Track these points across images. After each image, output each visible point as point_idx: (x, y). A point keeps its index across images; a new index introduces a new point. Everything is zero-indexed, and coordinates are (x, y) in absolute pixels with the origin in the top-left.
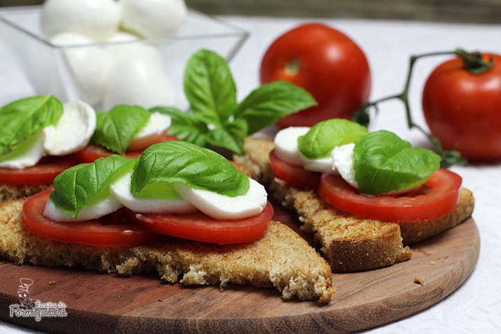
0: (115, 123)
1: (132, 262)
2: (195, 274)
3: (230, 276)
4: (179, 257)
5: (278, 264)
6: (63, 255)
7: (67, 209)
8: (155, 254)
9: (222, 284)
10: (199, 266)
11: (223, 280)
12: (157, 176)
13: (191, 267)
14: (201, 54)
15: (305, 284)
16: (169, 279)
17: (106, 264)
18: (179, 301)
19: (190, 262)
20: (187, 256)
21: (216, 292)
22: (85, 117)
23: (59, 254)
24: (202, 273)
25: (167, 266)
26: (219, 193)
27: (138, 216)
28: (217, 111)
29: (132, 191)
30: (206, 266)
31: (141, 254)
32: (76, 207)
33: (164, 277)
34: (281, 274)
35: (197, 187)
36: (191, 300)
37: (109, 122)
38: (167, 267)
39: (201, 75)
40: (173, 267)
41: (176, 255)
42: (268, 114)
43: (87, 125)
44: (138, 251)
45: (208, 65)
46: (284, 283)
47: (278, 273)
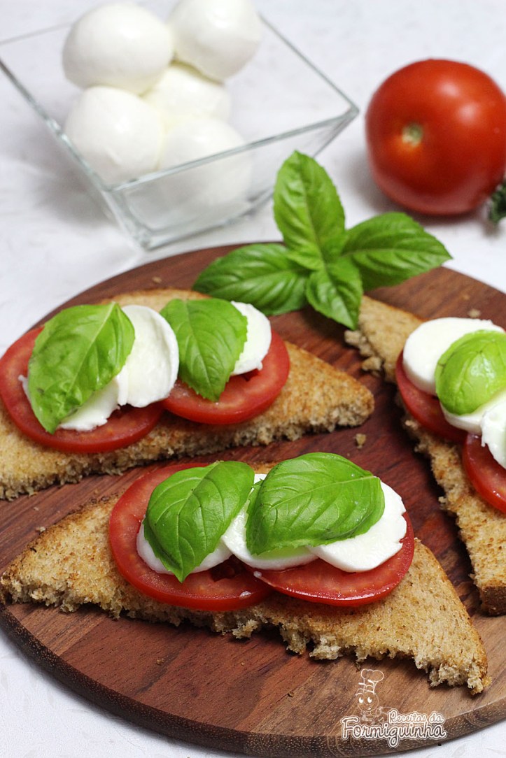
0: (202, 355)
1: (251, 624)
2: (327, 649)
3: (368, 653)
4: (307, 624)
5: (425, 644)
6: (168, 611)
7: (170, 564)
8: (279, 619)
9: (358, 661)
10: (332, 638)
11: (361, 657)
12: (280, 539)
13: (323, 640)
14: (296, 161)
15: (456, 675)
16: (296, 650)
17: (219, 626)
18: (311, 694)
19: (320, 633)
20: (317, 626)
21: (351, 670)
22: (165, 346)
23: (163, 611)
24: (335, 648)
25: (294, 635)
26: (351, 537)
27: (257, 575)
28: (318, 242)
29: (248, 546)
30: (338, 638)
31: (261, 616)
32: (182, 566)
33: (290, 647)
34: (428, 658)
35: (327, 542)
36: (326, 692)
37: (195, 352)
38: (294, 637)
39: (298, 194)
40: (301, 634)
41: (304, 621)
42: (390, 272)
43: (169, 362)
44: (257, 612)
45: (306, 180)
46: (431, 667)
47: (425, 657)
